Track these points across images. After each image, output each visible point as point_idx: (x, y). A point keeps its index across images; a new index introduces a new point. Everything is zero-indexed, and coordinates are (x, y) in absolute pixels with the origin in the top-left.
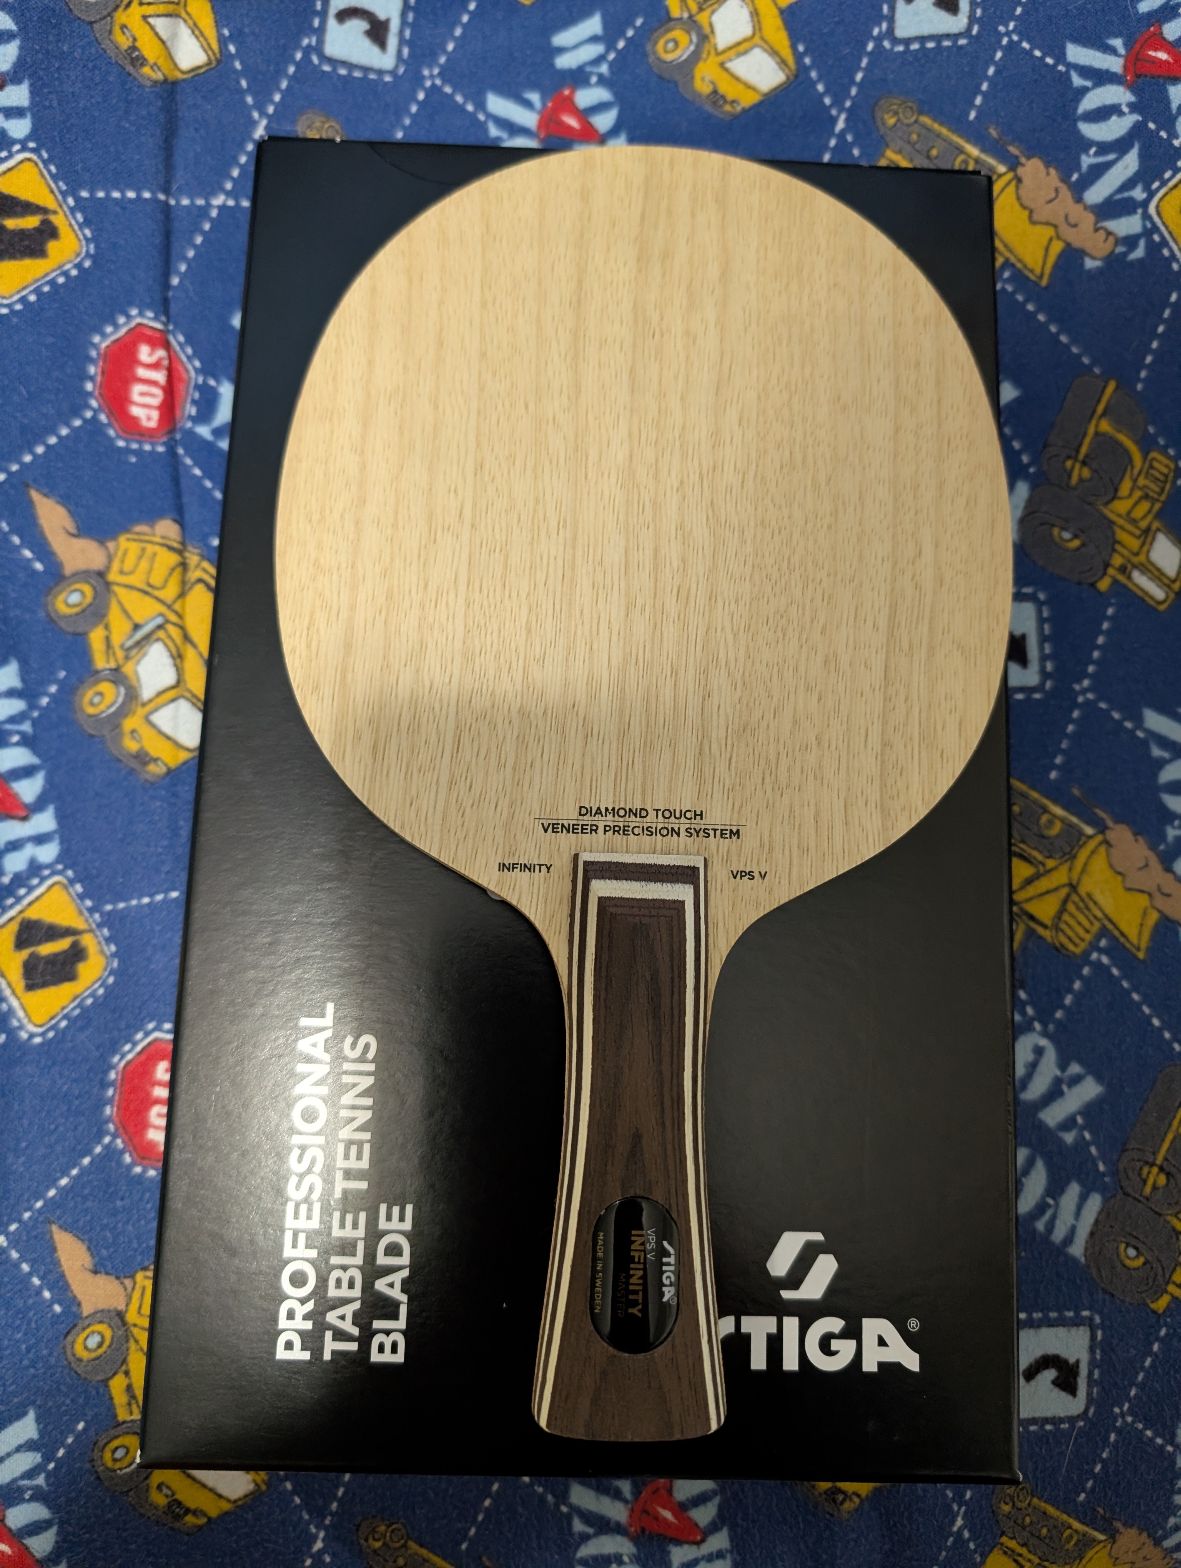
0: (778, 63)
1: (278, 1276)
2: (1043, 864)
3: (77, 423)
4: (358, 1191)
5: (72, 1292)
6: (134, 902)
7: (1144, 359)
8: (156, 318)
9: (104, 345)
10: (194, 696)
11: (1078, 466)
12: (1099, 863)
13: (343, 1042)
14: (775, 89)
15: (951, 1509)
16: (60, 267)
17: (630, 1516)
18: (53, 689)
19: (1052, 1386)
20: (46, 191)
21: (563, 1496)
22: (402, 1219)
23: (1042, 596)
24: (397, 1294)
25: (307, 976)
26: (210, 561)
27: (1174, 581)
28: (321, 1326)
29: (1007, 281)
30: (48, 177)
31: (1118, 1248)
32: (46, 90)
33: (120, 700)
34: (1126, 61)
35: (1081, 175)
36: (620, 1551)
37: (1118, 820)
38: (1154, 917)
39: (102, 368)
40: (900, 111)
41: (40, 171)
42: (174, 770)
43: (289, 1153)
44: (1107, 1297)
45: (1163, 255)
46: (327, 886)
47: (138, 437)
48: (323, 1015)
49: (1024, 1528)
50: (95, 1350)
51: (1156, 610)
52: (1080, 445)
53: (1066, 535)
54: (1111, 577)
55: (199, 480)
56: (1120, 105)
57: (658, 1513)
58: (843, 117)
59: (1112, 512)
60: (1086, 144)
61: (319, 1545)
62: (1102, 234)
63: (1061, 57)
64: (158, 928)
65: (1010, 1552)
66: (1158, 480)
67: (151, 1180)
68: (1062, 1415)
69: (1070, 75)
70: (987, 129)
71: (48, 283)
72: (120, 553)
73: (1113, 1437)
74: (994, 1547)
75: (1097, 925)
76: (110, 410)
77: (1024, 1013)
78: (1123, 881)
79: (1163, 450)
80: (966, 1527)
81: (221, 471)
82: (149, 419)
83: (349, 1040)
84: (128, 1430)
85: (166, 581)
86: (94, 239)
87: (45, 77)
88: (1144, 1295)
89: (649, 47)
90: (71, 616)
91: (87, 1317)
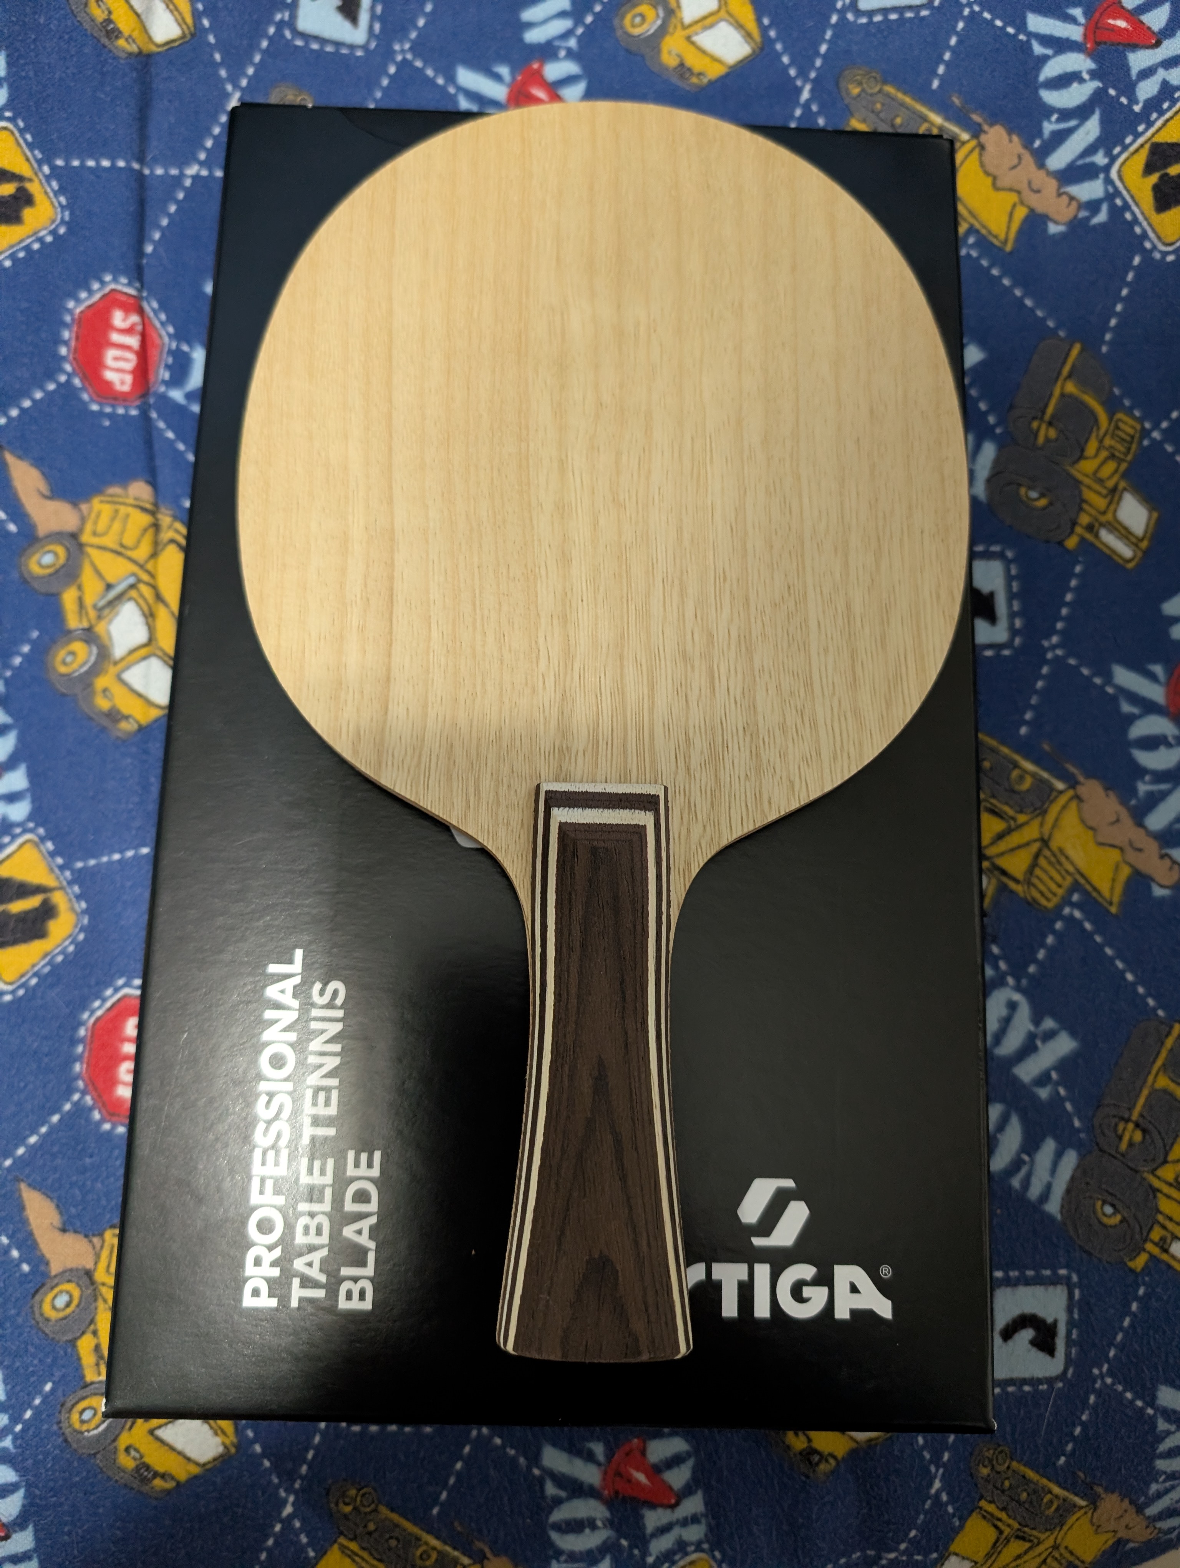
0: (744, 37)
1: (244, 1223)
2: (1014, 819)
3: (51, 387)
4: (326, 1139)
5: (40, 1251)
6: (105, 859)
7: (1108, 321)
8: (130, 284)
9: (78, 310)
10: (165, 654)
11: (1044, 427)
12: (1071, 818)
13: (311, 988)
14: (741, 61)
15: (929, 1471)
16: (35, 233)
17: (604, 1479)
18: (26, 649)
19: (1030, 1346)
20: (22, 159)
21: (535, 1459)
22: (370, 1165)
23: (1010, 554)
24: (365, 1240)
25: (276, 923)
26: (182, 522)
27: (1142, 540)
28: (287, 1274)
29: (972, 246)
30: (24, 145)
31: (1094, 1206)
32: (22, 61)
33: (93, 659)
34: (1086, 30)
35: (1043, 141)
36: (593, 1515)
37: (1089, 775)
38: (1126, 871)
39: (77, 333)
40: (864, 81)
41: (16, 139)
42: (146, 727)
43: (256, 1100)
44: (1084, 1255)
45: (1125, 219)
46: (296, 833)
47: (112, 402)
48: (290, 961)
49: (1003, 1491)
50: (64, 1309)
51: (1124, 568)
52: (1046, 406)
53: (1034, 494)
54: (1079, 535)
55: (171, 443)
56: (1080, 72)
57: (631, 1475)
58: (808, 87)
59: (1079, 472)
60: (1048, 111)
61: (288, 1510)
62: (1065, 199)
63: (1022, 26)
64: (129, 884)
65: (988, 1516)
66: (1123, 440)
67: (120, 1136)
68: (1040, 1376)
69: (1031, 44)
70: (950, 97)
71: (23, 248)
72: (93, 515)
73: (1092, 1399)
74: (973, 1511)
75: (1069, 880)
76: (84, 374)
77: (996, 967)
78: (1095, 836)
79: (1129, 412)
80: (943, 1491)
81: (192, 435)
82: (123, 383)
83: (318, 986)
84: (96, 1391)
85: (139, 542)
86: (70, 207)
87: (22, 50)
88: (1122, 1253)
89: (616, 22)
90: (44, 577)
91: (55, 1276)
